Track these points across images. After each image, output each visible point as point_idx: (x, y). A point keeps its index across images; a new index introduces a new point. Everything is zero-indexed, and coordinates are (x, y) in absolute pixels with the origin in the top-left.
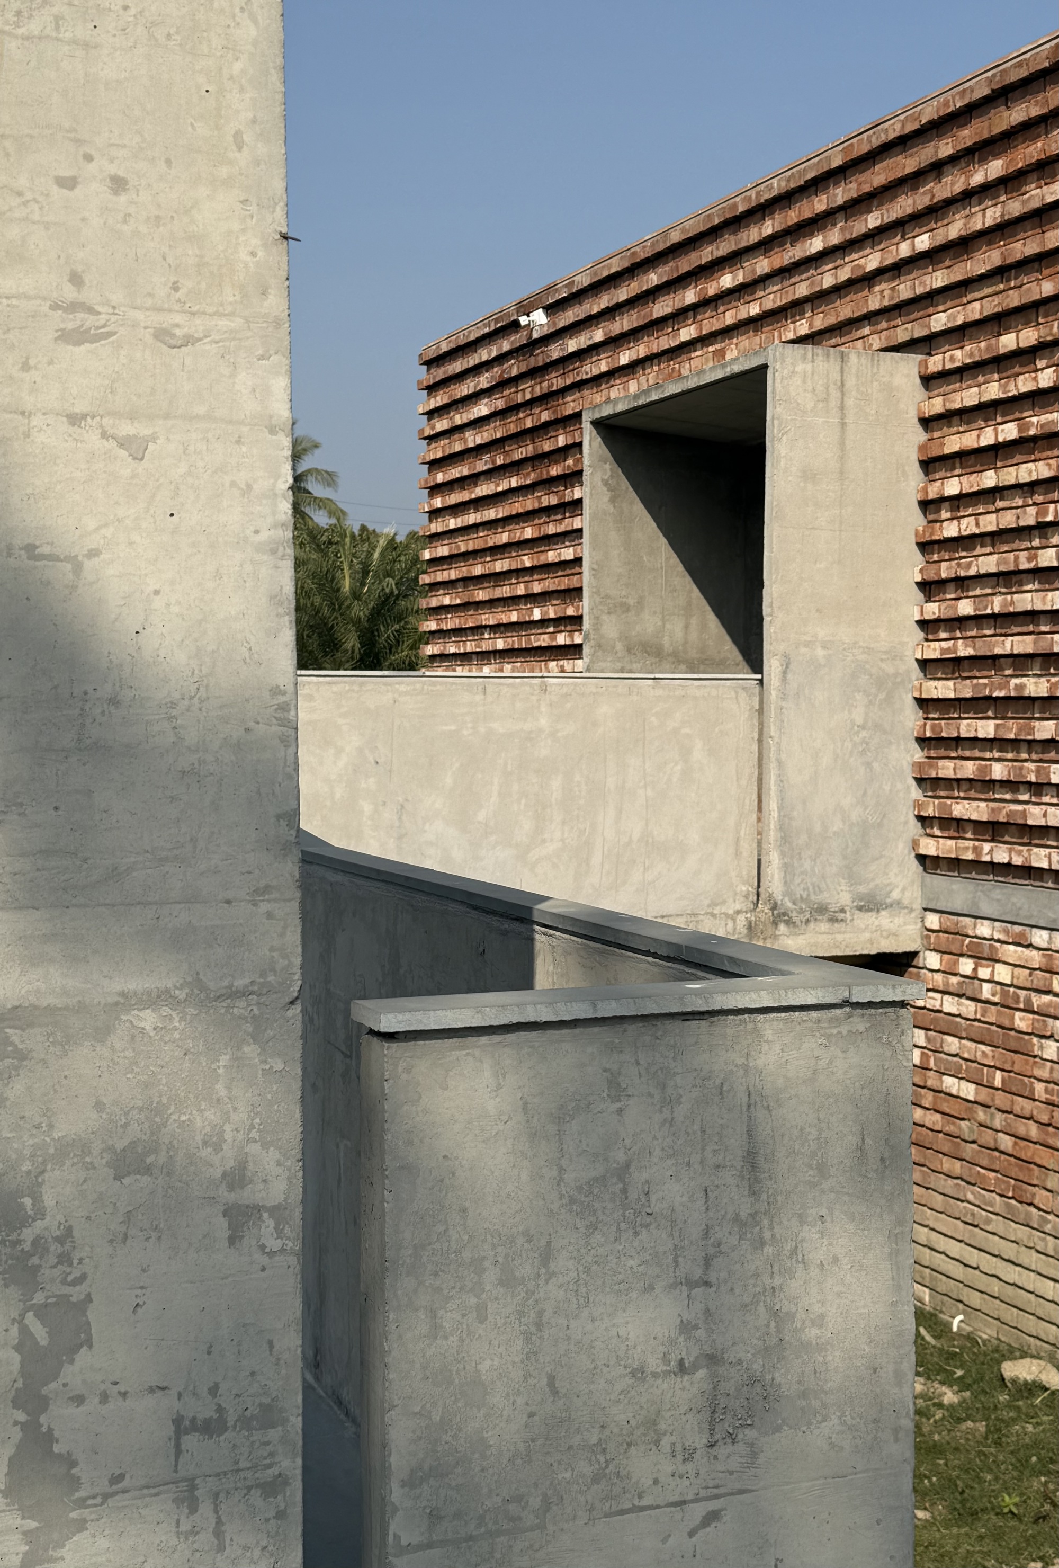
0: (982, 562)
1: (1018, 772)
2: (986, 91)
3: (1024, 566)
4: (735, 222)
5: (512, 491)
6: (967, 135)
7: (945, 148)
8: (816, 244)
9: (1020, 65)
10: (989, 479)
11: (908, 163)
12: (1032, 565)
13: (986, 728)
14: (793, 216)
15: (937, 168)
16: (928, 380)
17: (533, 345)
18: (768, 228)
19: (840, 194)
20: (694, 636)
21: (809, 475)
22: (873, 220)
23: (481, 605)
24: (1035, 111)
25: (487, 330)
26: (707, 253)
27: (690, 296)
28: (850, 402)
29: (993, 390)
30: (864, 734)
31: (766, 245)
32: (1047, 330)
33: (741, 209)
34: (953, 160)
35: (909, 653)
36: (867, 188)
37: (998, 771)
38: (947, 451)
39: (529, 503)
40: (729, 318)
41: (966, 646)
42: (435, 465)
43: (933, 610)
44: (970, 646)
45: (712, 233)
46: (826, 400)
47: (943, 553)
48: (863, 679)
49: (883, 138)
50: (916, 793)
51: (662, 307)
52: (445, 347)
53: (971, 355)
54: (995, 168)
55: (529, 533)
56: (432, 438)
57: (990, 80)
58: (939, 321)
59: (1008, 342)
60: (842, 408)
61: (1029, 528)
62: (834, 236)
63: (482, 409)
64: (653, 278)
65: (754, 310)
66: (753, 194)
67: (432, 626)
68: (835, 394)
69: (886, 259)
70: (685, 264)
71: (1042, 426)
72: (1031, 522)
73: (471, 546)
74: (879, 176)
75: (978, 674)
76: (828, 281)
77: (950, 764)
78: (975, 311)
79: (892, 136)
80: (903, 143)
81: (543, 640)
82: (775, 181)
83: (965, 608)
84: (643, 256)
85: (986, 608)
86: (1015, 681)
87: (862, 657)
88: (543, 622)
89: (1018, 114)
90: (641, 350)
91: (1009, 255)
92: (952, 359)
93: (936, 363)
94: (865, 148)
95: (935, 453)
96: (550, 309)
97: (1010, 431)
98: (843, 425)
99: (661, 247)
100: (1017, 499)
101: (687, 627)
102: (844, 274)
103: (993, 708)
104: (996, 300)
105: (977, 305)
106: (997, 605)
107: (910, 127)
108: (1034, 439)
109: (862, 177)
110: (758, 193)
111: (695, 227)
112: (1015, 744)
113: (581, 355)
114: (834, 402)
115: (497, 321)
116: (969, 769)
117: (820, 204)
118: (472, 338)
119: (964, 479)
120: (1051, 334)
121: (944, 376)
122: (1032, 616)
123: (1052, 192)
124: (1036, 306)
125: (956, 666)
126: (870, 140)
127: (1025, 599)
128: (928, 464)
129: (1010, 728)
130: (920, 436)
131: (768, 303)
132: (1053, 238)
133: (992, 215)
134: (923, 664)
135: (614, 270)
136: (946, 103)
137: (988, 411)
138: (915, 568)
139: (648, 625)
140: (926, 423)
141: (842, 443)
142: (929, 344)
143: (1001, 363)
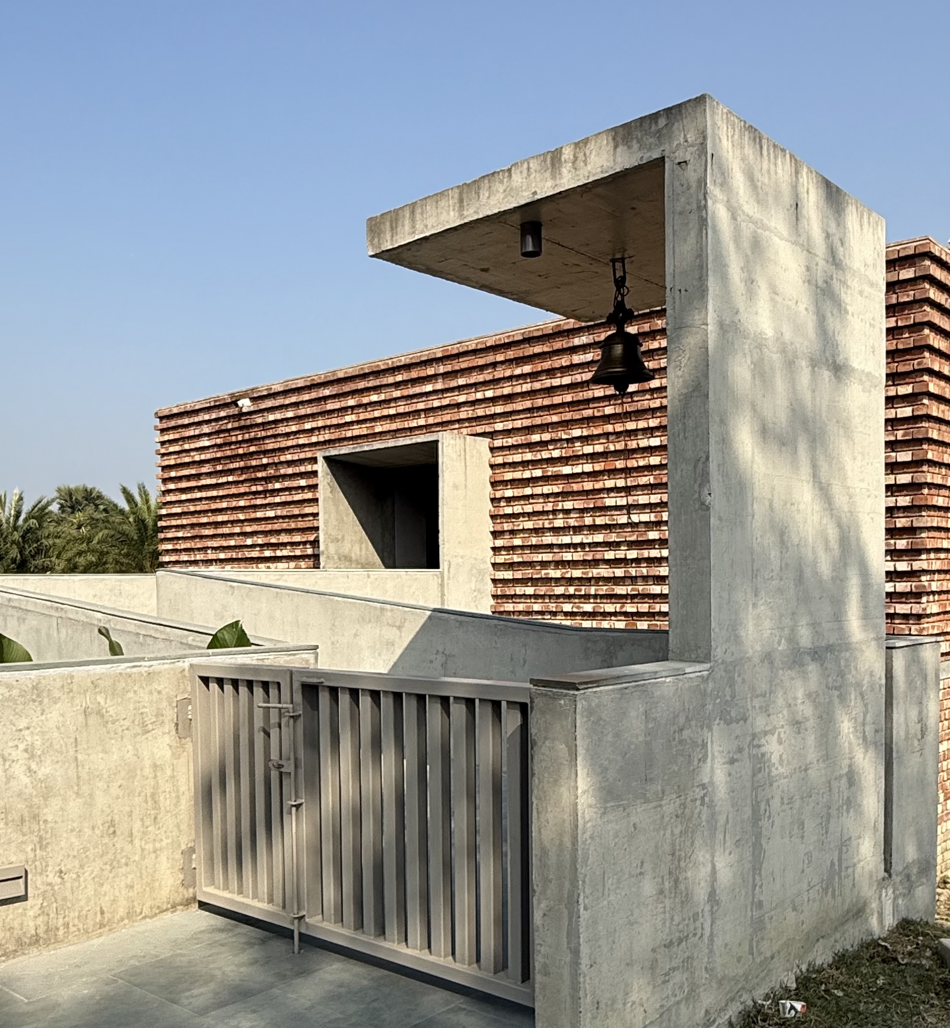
0: (526, 524)
1: (546, 607)
2: (521, 338)
3: (547, 526)
4: (377, 373)
5: (228, 483)
6: (511, 354)
7: (500, 358)
8: (429, 388)
9: (538, 330)
10: (528, 491)
12: (551, 526)
13: (530, 590)
14: (414, 374)
15: (494, 365)
16: (492, 449)
17: (241, 415)
18: (399, 378)
19: (441, 369)
20: (363, 553)
21: (456, 487)
22: (461, 381)
23: (204, 537)
24: (546, 349)
25: (208, 405)
26: (361, 385)
27: (351, 402)
28: (468, 457)
29: (529, 456)
30: (475, 594)
31: (397, 385)
33: (383, 367)
34: (502, 363)
35: (489, 560)
36: (456, 368)
37: (536, 607)
38: (506, 479)
39: (242, 489)
40: (377, 414)
41: (518, 557)
42: (164, 468)
43: (499, 543)
44: (520, 558)
45: (364, 376)
46: (460, 456)
47: (502, 520)
48: (474, 571)
49: (465, 349)
51: (330, 406)
52: (175, 411)
53: (517, 441)
54: (527, 369)
55: (242, 503)
56: (163, 455)
57: (523, 334)
58: (499, 426)
59: (536, 438)
60: (465, 459)
61: (547, 512)
62: (439, 386)
63: (205, 442)
64: (326, 392)
65: (392, 411)
66: (390, 362)
67: (170, 547)
68: (463, 453)
69: (469, 398)
70: (347, 388)
72: (551, 509)
73: (198, 508)
74: (464, 364)
76: (436, 404)
78: (518, 424)
79: (470, 348)
80: (475, 352)
81: (255, 554)
82: (403, 358)
83: (517, 542)
84: (319, 381)
85: (528, 542)
86: (543, 572)
87: (474, 562)
88: (253, 546)
89: (538, 349)
90: (320, 423)
91: (535, 404)
92: (507, 442)
93: (498, 443)
94: (456, 351)
95: (498, 479)
96: (253, 399)
97: (538, 473)
98: (466, 466)
99: (331, 378)
100: (540, 500)
101: (361, 549)
102: (445, 402)
103: (530, 582)
104: (529, 420)
105: (519, 422)
106: (534, 541)
107: (479, 347)
108: (548, 477)
109: (454, 363)
110: (393, 363)
111: (351, 372)
112: (543, 597)
113: (276, 422)
114: (463, 457)
115: (215, 401)
117: (430, 371)
118: (197, 407)
119: (515, 490)
120: (558, 436)
121: (502, 448)
122: (551, 546)
123: (556, 382)
124: (547, 425)
125: (510, 566)
126: (458, 348)
127: (548, 539)
128: (494, 484)
129: (542, 590)
130: (490, 472)
131: (401, 410)
132: (557, 400)
133: (526, 387)
134: (494, 565)
135: (299, 386)
136: (500, 339)
137: (525, 464)
138: (489, 526)
139: (346, 548)
140: (492, 466)
141: (465, 473)
142: (492, 435)
143: (530, 446)
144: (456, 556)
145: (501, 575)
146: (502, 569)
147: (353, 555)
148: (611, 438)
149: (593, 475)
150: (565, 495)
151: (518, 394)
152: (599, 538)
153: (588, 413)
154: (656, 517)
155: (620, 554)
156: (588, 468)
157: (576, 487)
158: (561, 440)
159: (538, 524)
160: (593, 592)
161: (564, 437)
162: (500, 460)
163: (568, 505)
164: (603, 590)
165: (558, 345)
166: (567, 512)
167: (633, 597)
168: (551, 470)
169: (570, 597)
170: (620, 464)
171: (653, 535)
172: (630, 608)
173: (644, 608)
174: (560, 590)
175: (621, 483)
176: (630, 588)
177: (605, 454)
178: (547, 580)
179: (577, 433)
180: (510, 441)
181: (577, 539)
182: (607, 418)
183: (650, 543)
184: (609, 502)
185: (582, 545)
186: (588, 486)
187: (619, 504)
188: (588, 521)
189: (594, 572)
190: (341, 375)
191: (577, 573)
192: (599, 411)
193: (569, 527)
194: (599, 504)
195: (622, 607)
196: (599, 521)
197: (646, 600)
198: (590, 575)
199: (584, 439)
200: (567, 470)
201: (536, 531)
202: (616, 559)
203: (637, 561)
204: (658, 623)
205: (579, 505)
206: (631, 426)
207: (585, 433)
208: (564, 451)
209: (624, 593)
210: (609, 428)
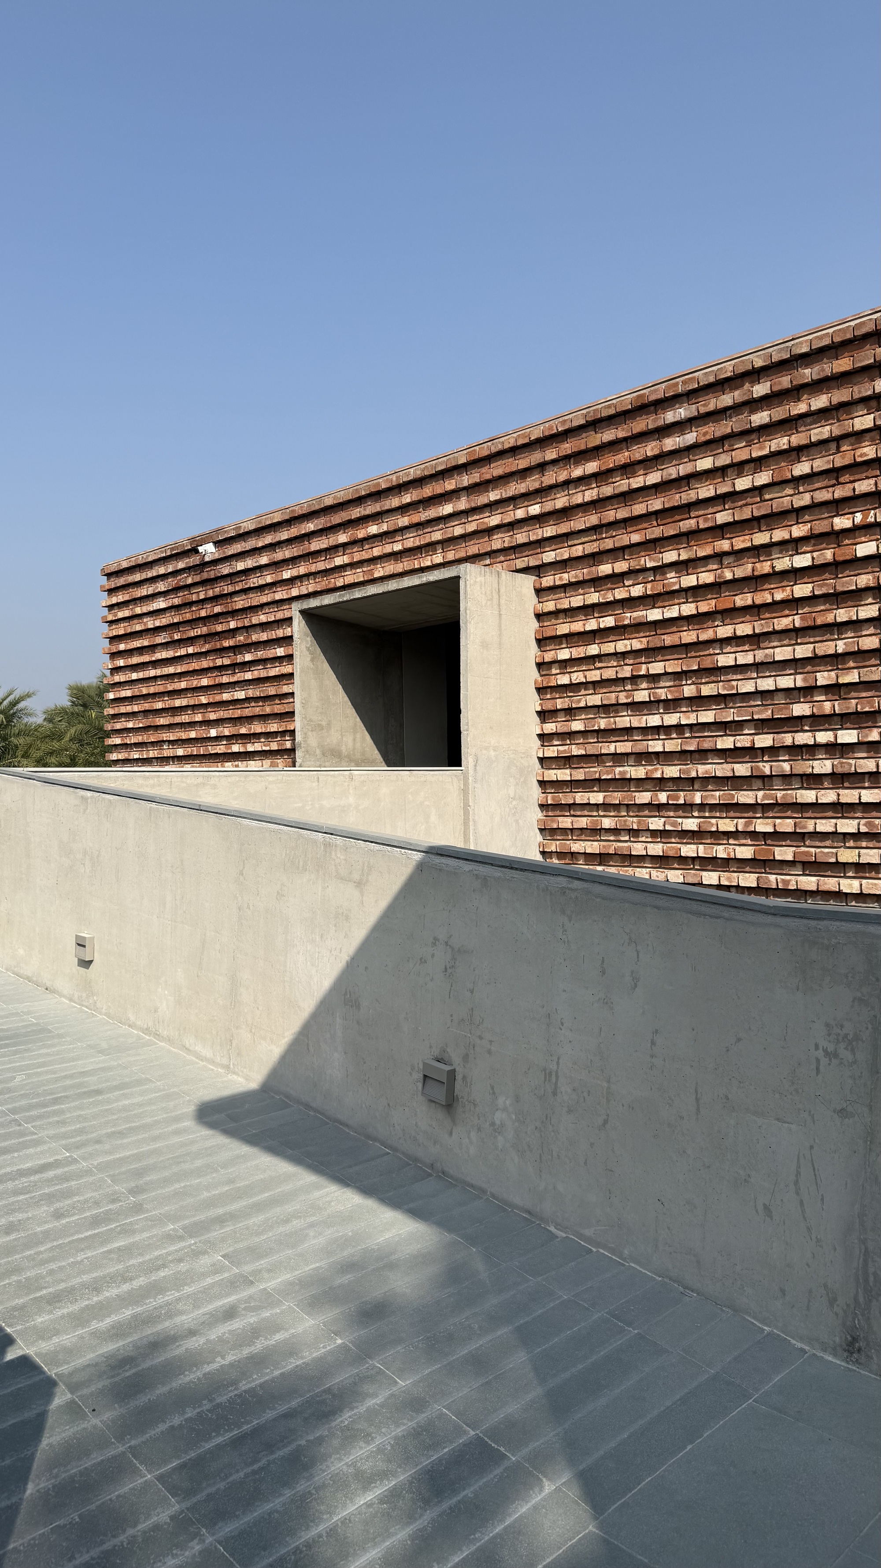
0: (590, 699)
1: (623, 823)
2: (583, 422)
3: (623, 700)
4: (377, 495)
5: (188, 656)
6: (567, 447)
7: (551, 454)
8: (447, 509)
9: (609, 407)
10: (593, 650)
11: (522, 463)
12: (629, 700)
13: (597, 798)
14: (428, 491)
15: (542, 467)
16: (539, 591)
17: (204, 565)
18: (407, 498)
19: (466, 480)
20: (358, 745)
21: (485, 645)
22: (494, 496)
23: (159, 728)
24: (621, 434)
25: (164, 555)
26: (356, 512)
27: (343, 538)
28: (503, 602)
29: (594, 598)
30: (514, 803)
31: (403, 509)
32: (636, 563)
33: (384, 486)
34: (554, 462)
35: (534, 753)
36: (488, 477)
37: (607, 823)
38: (560, 633)
39: (205, 664)
40: (376, 552)
41: (579, 749)
42: (114, 639)
43: (550, 727)
44: (582, 749)
45: (359, 500)
46: (491, 600)
47: (554, 694)
48: (513, 769)
49: (500, 447)
50: (539, 838)
51: (316, 545)
52: (125, 565)
53: (576, 576)
54: (592, 467)
55: (205, 682)
56: (111, 622)
57: (585, 415)
58: (549, 557)
59: (605, 569)
60: (499, 605)
61: (624, 679)
62: (463, 504)
63: (161, 604)
64: (311, 526)
65: (398, 547)
66: (394, 478)
67: (118, 741)
68: (496, 596)
69: (505, 519)
70: (337, 518)
71: (634, 619)
72: (628, 675)
73: (152, 690)
74: (497, 469)
75: (584, 766)
76: (458, 531)
77: (569, 820)
78: (578, 551)
79: (507, 446)
80: (514, 451)
81: (220, 749)
82: (412, 470)
83: (577, 726)
84: (301, 512)
85: (594, 726)
86: (618, 770)
87: (512, 756)
88: (218, 738)
89: (608, 435)
90: (302, 569)
91: (604, 518)
92: (561, 579)
93: (547, 581)
94: (486, 453)
95: (547, 634)
96: (218, 544)
97: (609, 622)
98: (500, 615)
99: (317, 507)
100: (612, 662)
101: (354, 740)
102: (471, 527)
103: (598, 785)
104: (596, 544)
105: (580, 547)
106: (603, 724)
107: (520, 442)
108: (625, 627)
109: (483, 470)
110: (398, 478)
111: (343, 497)
112: (617, 807)
113: (246, 572)
114: (495, 601)
115: (172, 549)
116: (583, 822)
117: (450, 485)
118: (150, 559)
119: (573, 650)
120: (640, 565)
121: (553, 589)
122: (629, 731)
123: (637, 482)
124: (623, 548)
125: (566, 761)
126: (489, 448)
127: (624, 721)
128: (541, 642)
129: (616, 797)
130: (535, 624)
131: (409, 544)
132: (639, 509)
133: (590, 495)
134: (542, 760)
135: (275, 521)
136: (551, 428)
137: (588, 610)
138: (535, 703)
139: (333, 738)
140: (539, 616)
141: (500, 626)
142: (538, 570)
143: (596, 582)
144: (486, 748)
145: (553, 775)
146: (554, 767)
147: (343, 748)
148: (726, 561)
149: (698, 619)
150: (650, 653)
151: (578, 506)
152: (707, 717)
153: (689, 524)
154: (805, 680)
155: (743, 741)
156: (688, 609)
157: (668, 640)
158: (645, 570)
159: (608, 698)
160: (698, 801)
161: (650, 564)
162: (550, 606)
163: (657, 668)
164: (716, 796)
165: (640, 425)
166: (654, 678)
167: (765, 807)
168: (629, 617)
169: (660, 807)
170: (743, 600)
171: (800, 709)
172: (763, 826)
173: (786, 825)
174: (644, 797)
175: (744, 629)
176: (760, 794)
177: (716, 587)
178: (625, 782)
179: (670, 556)
180: (565, 578)
181: (671, 719)
182: (721, 530)
183: (796, 723)
184: (725, 660)
185: (679, 728)
186: (689, 637)
187: (741, 661)
188: (689, 691)
189: (701, 770)
190: (329, 502)
191: (672, 771)
192: (706, 520)
193: (659, 701)
194: (707, 663)
195: (747, 825)
196: (707, 690)
197: (789, 813)
198: (693, 774)
199: (681, 566)
200: (655, 615)
201: (605, 709)
202: (736, 749)
203: (773, 751)
204: (813, 850)
205: (673, 666)
206: (761, 538)
207: (684, 556)
208: (649, 586)
209: (752, 801)
210: (724, 545)
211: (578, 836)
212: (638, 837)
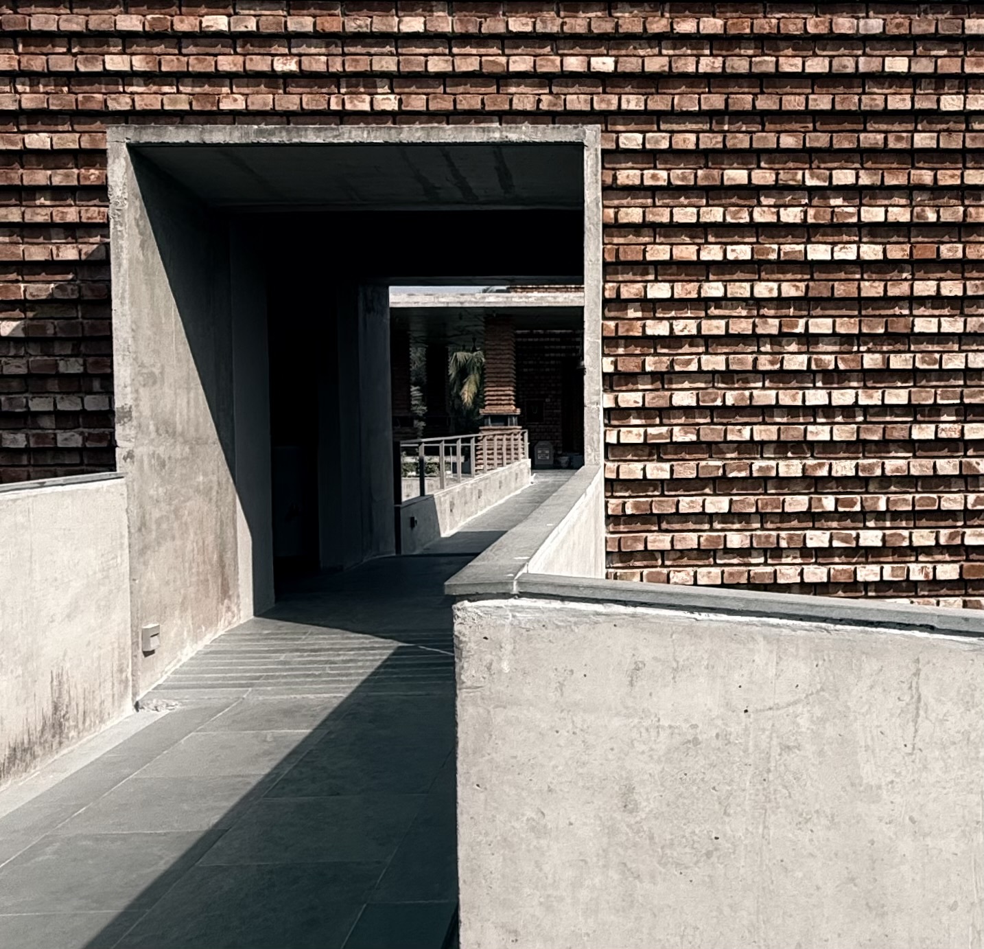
0: (707, 360)
1: (763, 539)
12: (775, 368)
32: (790, 176)
41: (686, 433)
44: (692, 433)
53: (684, 178)
69: (542, 66)
71: (785, 253)
72: (774, 331)
78: (685, 141)
85: (715, 400)
86: (757, 464)
91: (734, 103)
97: (741, 252)
100: (739, 309)
105: (691, 136)
106: (730, 398)
120: (795, 180)
125: (654, 450)
127: (767, 395)
129: (748, 503)
143: (716, 193)
146: (630, 457)
149: (883, 267)
150: (811, 303)
151: (684, 76)
152: (898, 396)
153: (872, 139)
155: (948, 431)
157: (841, 290)
158: (802, 187)
159: (741, 362)
160: (882, 507)
161: (811, 182)
163: (821, 326)
164: (905, 501)
166: (816, 340)
168: (774, 250)
169: (822, 516)
170: (950, 250)
174: (798, 503)
175: (951, 288)
177: (913, 228)
178: (767, 482)
179: (843, 177)
181: (844, 397)
182: (912, 156)
184: (924, 325)
188: (871, 361)
189: (888, 466)
191: (844, 468)
192: (899, 139)
194: (900, 327)
196: (897, 362)
205: (847, 326)
207: (865, 180)
208: (811, 212)
211: (674, 560)
212: (781, 557)
